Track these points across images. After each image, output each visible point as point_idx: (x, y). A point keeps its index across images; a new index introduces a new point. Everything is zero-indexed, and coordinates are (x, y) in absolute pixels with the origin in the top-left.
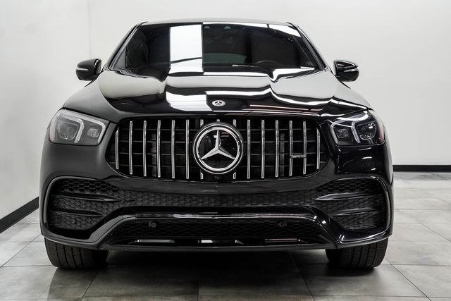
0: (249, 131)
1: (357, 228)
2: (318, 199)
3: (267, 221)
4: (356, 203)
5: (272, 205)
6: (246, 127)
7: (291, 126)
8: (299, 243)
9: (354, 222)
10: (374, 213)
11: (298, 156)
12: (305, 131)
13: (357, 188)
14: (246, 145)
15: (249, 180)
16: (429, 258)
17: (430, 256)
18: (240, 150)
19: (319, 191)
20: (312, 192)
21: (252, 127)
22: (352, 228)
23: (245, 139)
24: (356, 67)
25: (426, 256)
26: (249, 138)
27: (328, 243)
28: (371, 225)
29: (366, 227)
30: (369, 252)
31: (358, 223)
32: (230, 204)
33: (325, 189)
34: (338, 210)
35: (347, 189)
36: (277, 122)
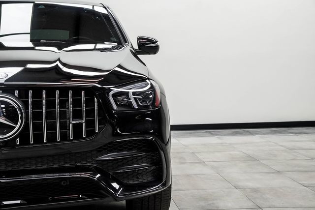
0: (30, 101)
1: (136, 182)
2: (98, 159)
3: (49, 181)
4: (135, 160)
5: (56, 166)
6: (27, 97)
7: (70, 95)
8: (81, 198)
9: (133, 177)
10: (152, 168)
11: (77, 122)
12: (83, 99)
13: (135, 147)
14: (27, 113)
15: (32, 144)
16: (213, 203)
17: (214, 202)
18: (22, 118)
19: (100, 151)
20: (93, 153)
21: (33, 97)
22: (131, 182)
23: (26, 108)
24: (156, 42)
25: (210, 202)
26: (30, 107)
27: (109, 197)
28: (150, 179)
29: (146, 181)
30: (155, 202)
31: (138, 178)
32: (16, 168)
33: (105, 149)
34: (118, 168)
35: (125, 148)
36: (57, 92)
